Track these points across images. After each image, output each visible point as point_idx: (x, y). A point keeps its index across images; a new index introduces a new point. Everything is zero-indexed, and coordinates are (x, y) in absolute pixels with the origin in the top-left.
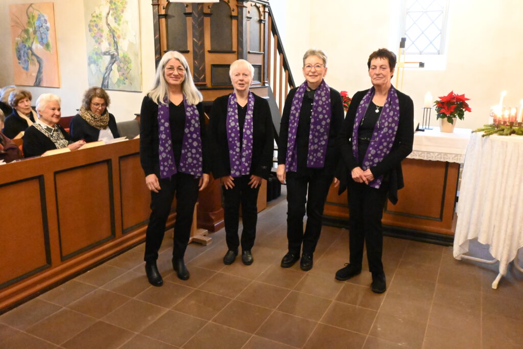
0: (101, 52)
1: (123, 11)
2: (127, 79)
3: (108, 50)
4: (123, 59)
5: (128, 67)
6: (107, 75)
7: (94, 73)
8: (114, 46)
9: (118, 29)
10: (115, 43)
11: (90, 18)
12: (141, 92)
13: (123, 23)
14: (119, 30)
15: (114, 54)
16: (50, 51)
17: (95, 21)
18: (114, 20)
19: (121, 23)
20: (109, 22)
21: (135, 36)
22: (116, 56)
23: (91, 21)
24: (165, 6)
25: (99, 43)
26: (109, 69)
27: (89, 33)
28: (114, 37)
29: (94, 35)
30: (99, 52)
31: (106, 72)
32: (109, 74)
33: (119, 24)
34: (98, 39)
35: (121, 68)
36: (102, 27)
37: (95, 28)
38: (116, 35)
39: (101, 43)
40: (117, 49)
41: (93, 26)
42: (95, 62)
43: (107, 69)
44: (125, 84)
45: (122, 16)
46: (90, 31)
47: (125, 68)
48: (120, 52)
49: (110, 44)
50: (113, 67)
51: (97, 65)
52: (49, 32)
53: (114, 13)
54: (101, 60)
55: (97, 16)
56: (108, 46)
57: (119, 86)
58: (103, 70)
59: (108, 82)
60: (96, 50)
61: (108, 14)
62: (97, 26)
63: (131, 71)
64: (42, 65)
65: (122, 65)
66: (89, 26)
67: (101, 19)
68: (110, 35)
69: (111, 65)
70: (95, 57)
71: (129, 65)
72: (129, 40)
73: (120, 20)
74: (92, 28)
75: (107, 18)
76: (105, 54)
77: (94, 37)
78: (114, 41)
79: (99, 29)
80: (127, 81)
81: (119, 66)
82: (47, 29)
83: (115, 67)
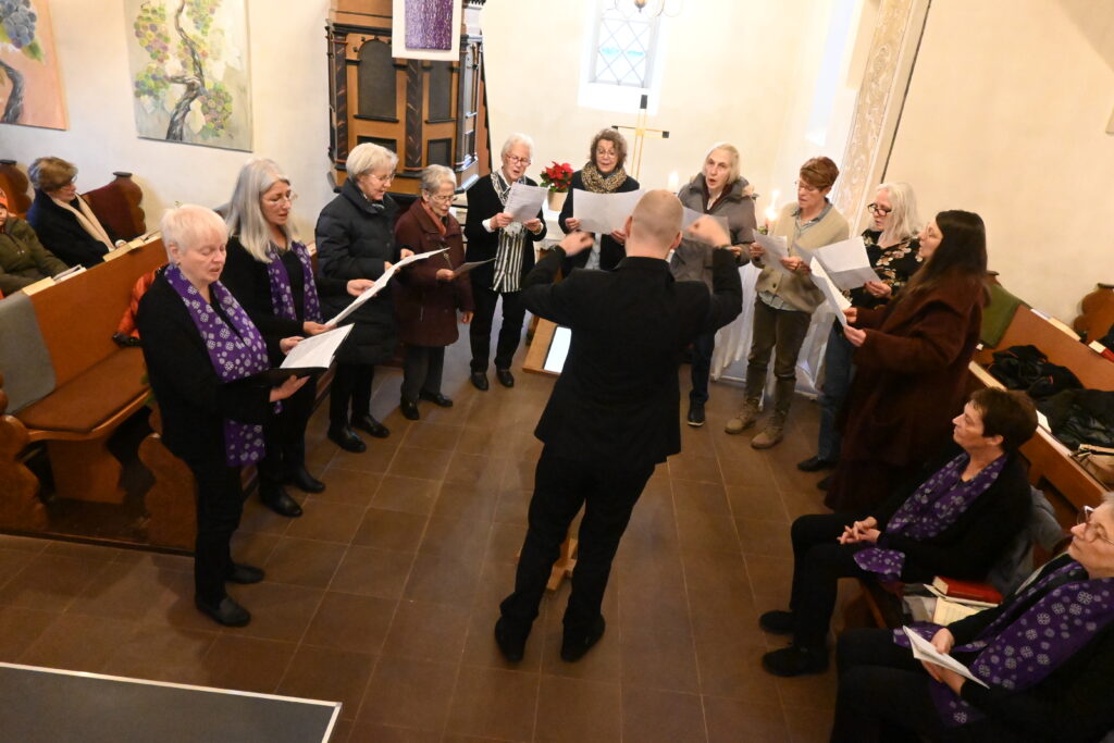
0: (166, 77)
1: (212, 11)
2: (222, 127)
3: (179, 75)
4: (213, 94)
5: (224, 109)
6: (177, 117)
7: (149, 112)
8: (195, 69)
9: (202, 41)
10: (197, 65)
11: (139, 12)
12: (251, 152)
13: (213, 32)
14: (206, 43)
15: (193, 84)
16: (39, 60)
17: (149, 19)
18: (193, 25)
19: (209, 31)
20: (181, 25)
21: (239, 58)
22: (198, 88)
23: (140, 17)
24: (358, 48)
25: (161, 61)
26: (183, 108)
27: (137, 40)
28: (193, 53)
29: (146, 43)
30: (161, 75)
31: (177, 113)
32: (184, 116)
33: (203, 32)
34: (158, 53)
35: (209, 108)
36: (166, 31)
37: (149, 32)
38: (199, 51)
39: (165, 61)
40: (200, 75)
41: (145, 28)
42: (150, 92)
43: (178, 106)
44: (218, 135)
45: (211, 20)
46: (138, 34)
47: (219, 109)
48: (206, 80)
49: (184, 64)
50: (192, 105)
51: (156, 97)
52: (35, 24)
53: (194, 11)
54: (164, 90)
55: (154, 12)
56: (181, 68)
57: (205, 138)
58: (170, 108)
59: (181, 130)
60: (154, 72)
61: (180, 11)
62: (154, 28)
63: (231, 117)
64: (20, 85)
65: (212, 104)
66: (136, 26)
67: (163, 17)
68: (186, 49)
69: (187, 101)
70: (152, 83)
71: (226, 106)
72: (226, 63)
73: (206, 26)
74: (141, 30)
75: (177, 17)
76: (174, 80)
77: (148, 48)
78: (195, 60)
79: (160, 35)
80: (221, 131)
81: (205, 105)
82: (32, 16)
83: (196, 105)
